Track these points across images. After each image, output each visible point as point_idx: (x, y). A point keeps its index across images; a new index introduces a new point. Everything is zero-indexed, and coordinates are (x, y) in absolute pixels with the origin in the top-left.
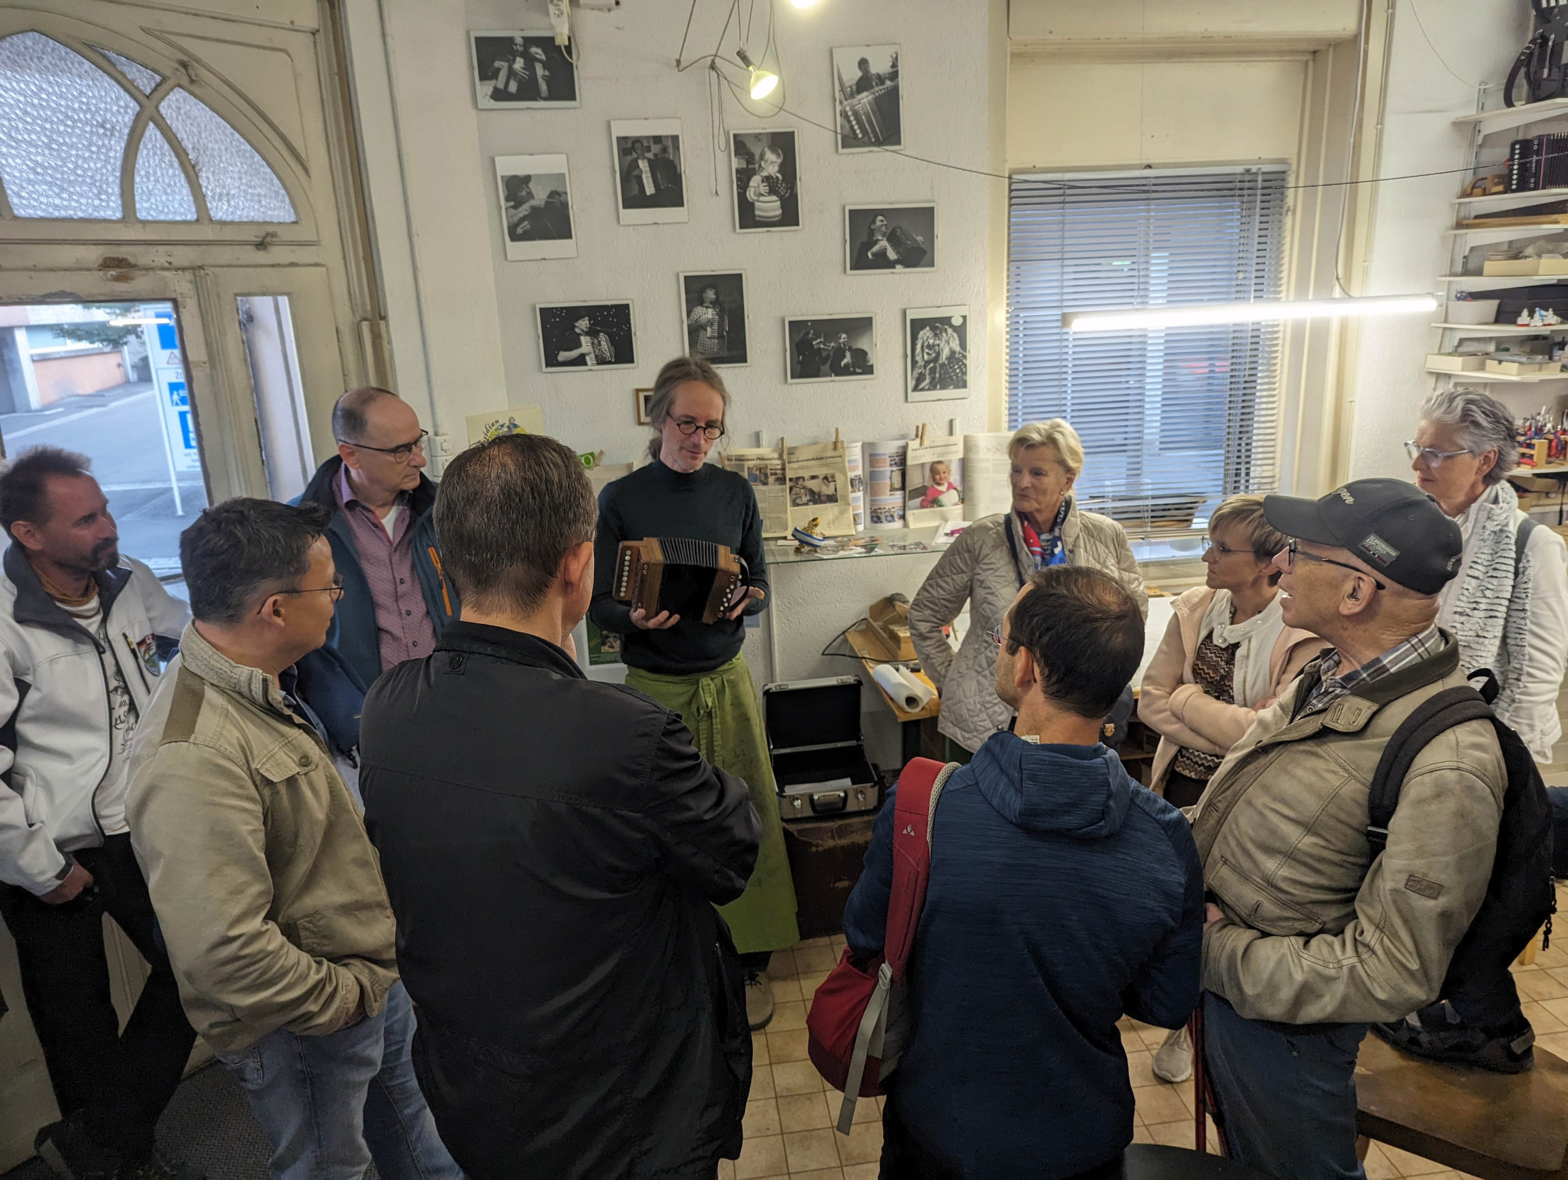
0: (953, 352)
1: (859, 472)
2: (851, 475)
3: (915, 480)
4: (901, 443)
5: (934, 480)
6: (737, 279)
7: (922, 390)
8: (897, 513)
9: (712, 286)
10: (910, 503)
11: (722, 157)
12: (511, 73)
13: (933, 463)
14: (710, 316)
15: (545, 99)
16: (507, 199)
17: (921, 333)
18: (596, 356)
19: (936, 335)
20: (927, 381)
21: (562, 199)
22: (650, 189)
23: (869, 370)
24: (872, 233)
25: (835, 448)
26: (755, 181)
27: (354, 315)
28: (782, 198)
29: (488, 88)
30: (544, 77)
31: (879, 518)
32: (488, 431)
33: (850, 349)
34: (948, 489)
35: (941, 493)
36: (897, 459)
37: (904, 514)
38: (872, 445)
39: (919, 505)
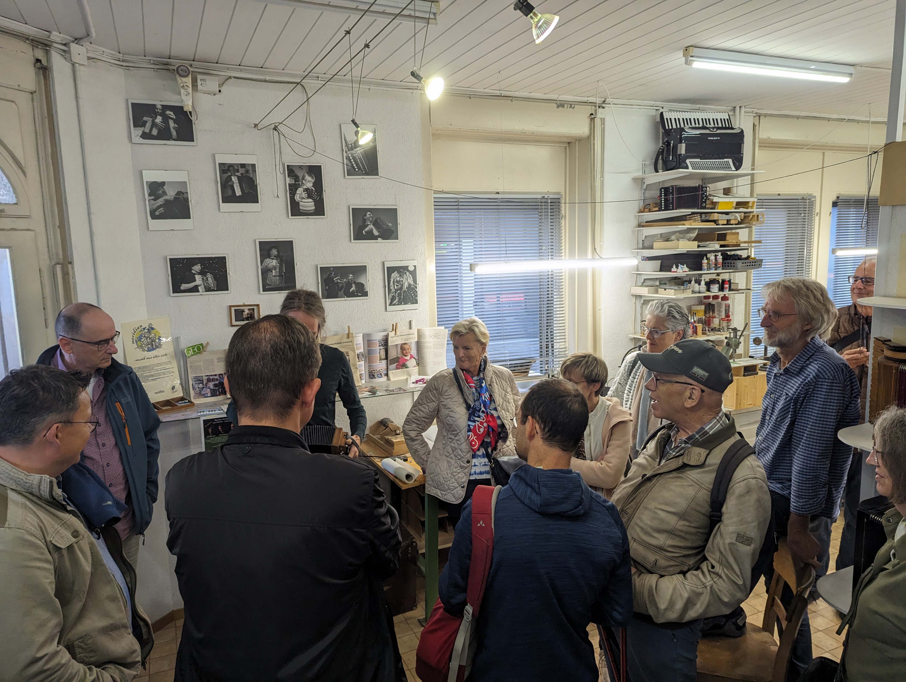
0: (410, 285)
1: (362, 350)
2: (358, 352)
3: (393, 354)
4: (385, 333)
5: (403, 353)
6: (290, 244)
7: (394, 305)
8: (384, 372)
9: (275, 247)
10: (390, 367)
11: (280, 177)
12: (154, 124)
13: (402, 344)
14: (274, 264)
15: (175, 140)
16: (150, 195)
17: (393, 274)
18: (205, 287)
19: (400, 276)
20: (397, 300)
21: (185, 196)
22: (238, 193)
23: (365, 294)
24: (364, 221)
25: (348, 337)
26: (300, 191)
27: (50, 261)
28: (314, 200)
29: (139, 131)
30: (174, 128)
31: (374, 376)
32: (135, 332)
33: (355, 283)
34: (410, 358)
35: (408, 360)
36: (383, 342)
37: (387, 373)
38: (369, 335)
39: (395, 367)
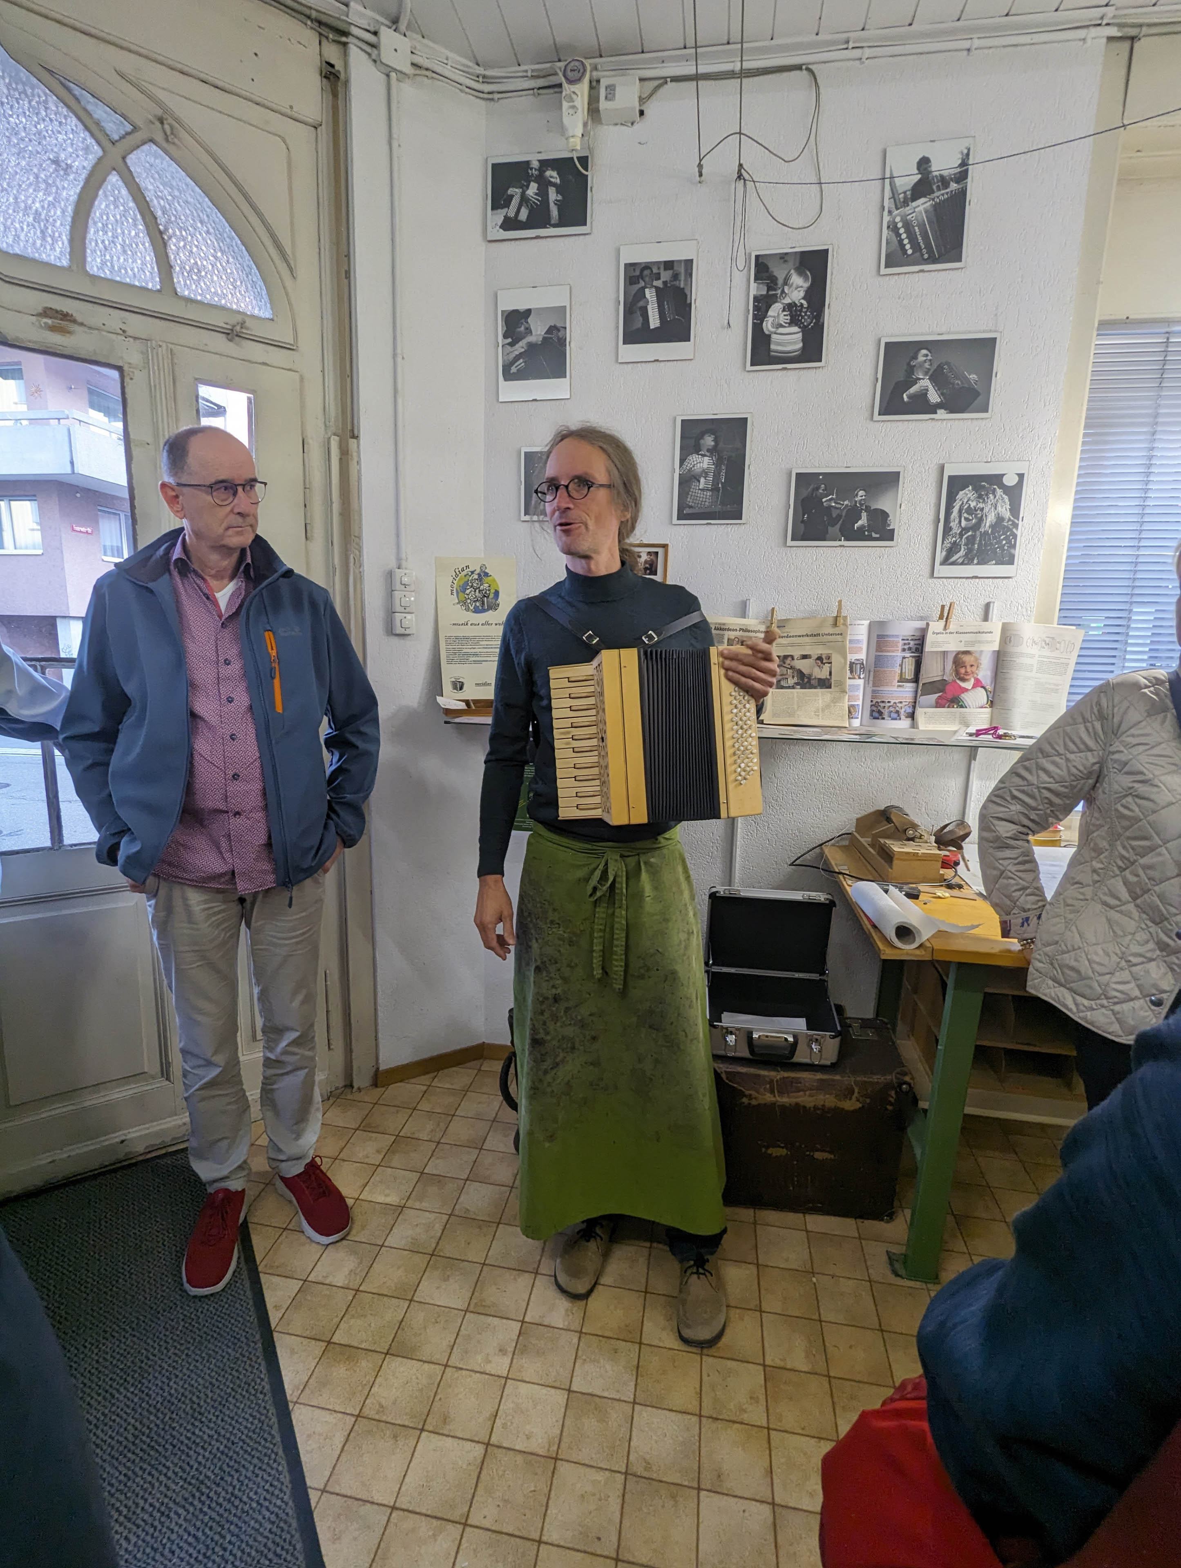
0: (1000, 519)
1: (862, 656)
2: (852, 657)
3: (932, 671)
4: (921, 624)
5: (957, 673)
6: (741, 424)
7: (953, 563)
8: (905, 709)
9: (711, 432)
10: (922, 699)
11: (739, 279)
12: (524, 200)
13: (959, 653)
15: (555, 226)
16: (505, 336)
17: (961, 493)
19: (980, 497)
20: (962, 552)
21: (560, 334)
22: (654, 322)
23: (888, 535)
24: (911, 370)
25: (835, 624)
26: (776, 310)
27: (326, 430)
28: (804, 330)
29: (499, 217)
30: (556, 202)
31: (880, 713)
32: (457, 575)
33: (868, 510)
34: (974, 687)
35: (966, 690)
36: (912, 643)
37: (914, 713)
38: (882, 624)
39: (933, 702)
